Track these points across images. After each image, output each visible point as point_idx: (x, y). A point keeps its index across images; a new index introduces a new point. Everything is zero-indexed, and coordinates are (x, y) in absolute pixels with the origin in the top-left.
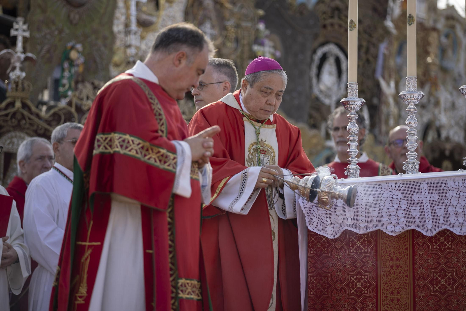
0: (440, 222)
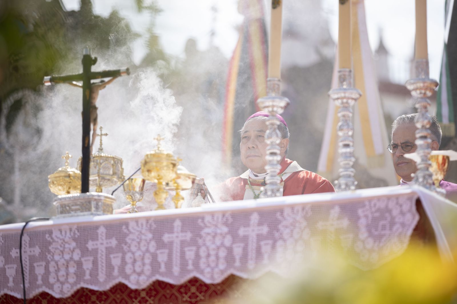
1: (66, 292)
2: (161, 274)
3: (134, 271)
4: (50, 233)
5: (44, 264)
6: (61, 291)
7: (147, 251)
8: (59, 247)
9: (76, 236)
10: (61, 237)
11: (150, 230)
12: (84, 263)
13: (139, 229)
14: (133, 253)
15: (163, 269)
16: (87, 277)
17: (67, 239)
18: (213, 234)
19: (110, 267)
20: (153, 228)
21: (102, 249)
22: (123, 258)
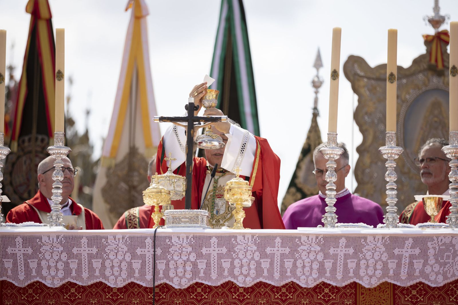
0: (32, 275)
1: (184, 285)
2: (264, 277)
3: (242, 273)
4: (170, 238)
5: (165, 262)
6: (180, 284)
7: (253, 259)
8: (178, 250)
9: (192, 243)
10: (179, 243)
11: (255, 244)
12: (199, 263)
13: (247, 242)
14: (241, 260)
15: (266, 273)
16: (202, 274)
17: (184, 245)
18: (308, 251)
19: (221, 269)
20: (257, 242)
21: (215, 254)
22: (232, 263)
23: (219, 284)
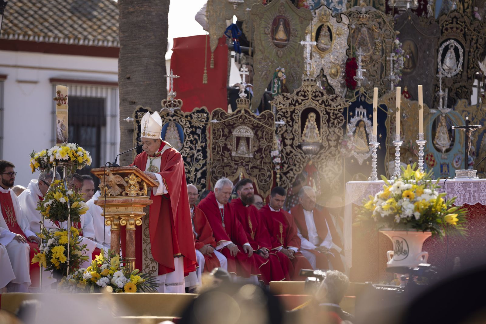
1: (460, 205)
3: (483, 199)
4: (454, 183)
5: (452, 194)
8: (457, 189)
9: (463, 185)
12: (466, 195)
14: (483, 193)
16: (467, 200)
17: (460, 186)
19: (475, 197)
21: (472, 190)
22: (479, 194)
23: (474, 204)
